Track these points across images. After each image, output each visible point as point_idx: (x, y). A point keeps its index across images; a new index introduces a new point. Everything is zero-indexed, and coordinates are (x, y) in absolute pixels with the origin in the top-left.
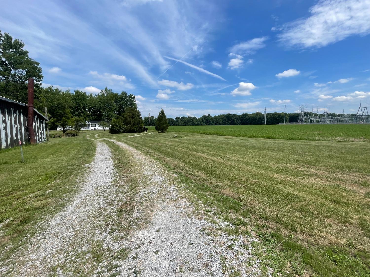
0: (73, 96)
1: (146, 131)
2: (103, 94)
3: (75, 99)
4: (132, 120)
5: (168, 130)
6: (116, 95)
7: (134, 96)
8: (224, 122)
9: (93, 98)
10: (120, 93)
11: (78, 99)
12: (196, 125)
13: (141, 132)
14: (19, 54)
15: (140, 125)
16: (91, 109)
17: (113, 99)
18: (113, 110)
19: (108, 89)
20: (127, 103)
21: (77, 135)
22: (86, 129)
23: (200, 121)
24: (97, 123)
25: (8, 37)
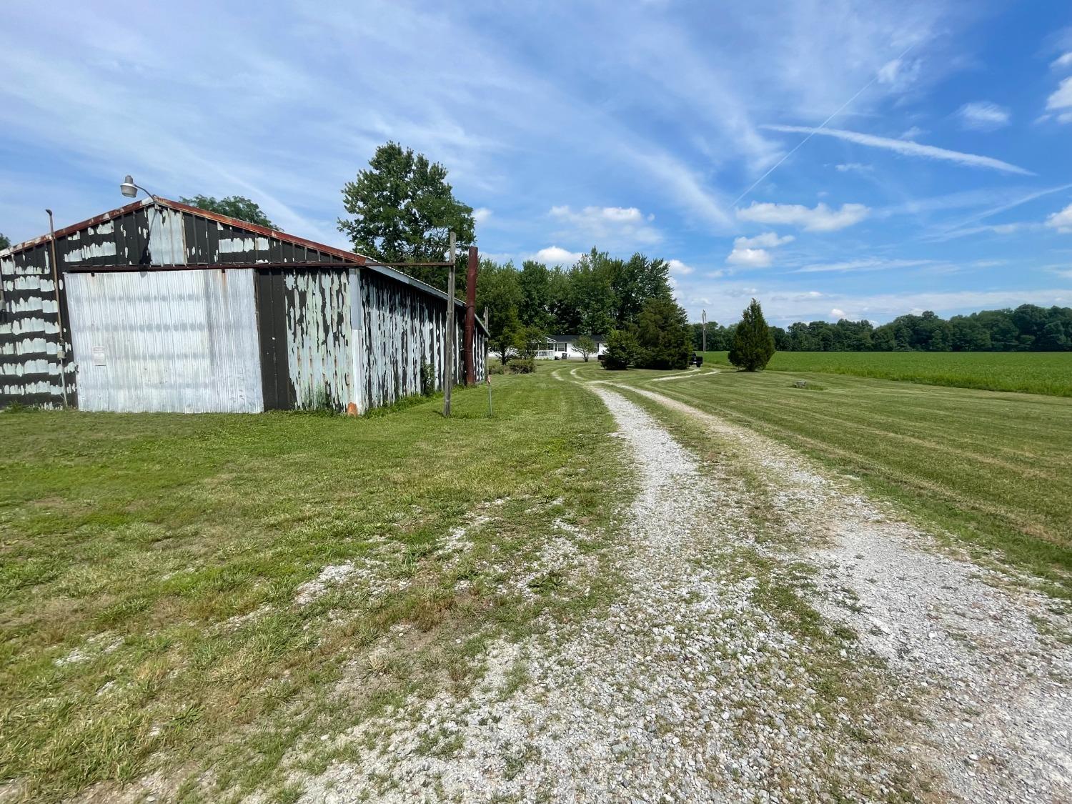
0: (520, 275)
1: (698, 366)
2: (585, 267)
3: (524, 283)
5: (769, 364)
6: (617, 266)
7: (664, 264)
8: (998, 340)
9: (562, 277)
10: (626, 259)
11: (529, 283)
12: (869, 349)
13: (684, 368)
14: (438, 193)
15: (683, 348)
16: (556, 306)
17: (609, 278)
18: (608, 308)
19: (599, 251)
20: (644, 286)
21: (532, 369)
22: (546, 357)
23: (885, 336)
24: (569, 340)
25: (423, 163)
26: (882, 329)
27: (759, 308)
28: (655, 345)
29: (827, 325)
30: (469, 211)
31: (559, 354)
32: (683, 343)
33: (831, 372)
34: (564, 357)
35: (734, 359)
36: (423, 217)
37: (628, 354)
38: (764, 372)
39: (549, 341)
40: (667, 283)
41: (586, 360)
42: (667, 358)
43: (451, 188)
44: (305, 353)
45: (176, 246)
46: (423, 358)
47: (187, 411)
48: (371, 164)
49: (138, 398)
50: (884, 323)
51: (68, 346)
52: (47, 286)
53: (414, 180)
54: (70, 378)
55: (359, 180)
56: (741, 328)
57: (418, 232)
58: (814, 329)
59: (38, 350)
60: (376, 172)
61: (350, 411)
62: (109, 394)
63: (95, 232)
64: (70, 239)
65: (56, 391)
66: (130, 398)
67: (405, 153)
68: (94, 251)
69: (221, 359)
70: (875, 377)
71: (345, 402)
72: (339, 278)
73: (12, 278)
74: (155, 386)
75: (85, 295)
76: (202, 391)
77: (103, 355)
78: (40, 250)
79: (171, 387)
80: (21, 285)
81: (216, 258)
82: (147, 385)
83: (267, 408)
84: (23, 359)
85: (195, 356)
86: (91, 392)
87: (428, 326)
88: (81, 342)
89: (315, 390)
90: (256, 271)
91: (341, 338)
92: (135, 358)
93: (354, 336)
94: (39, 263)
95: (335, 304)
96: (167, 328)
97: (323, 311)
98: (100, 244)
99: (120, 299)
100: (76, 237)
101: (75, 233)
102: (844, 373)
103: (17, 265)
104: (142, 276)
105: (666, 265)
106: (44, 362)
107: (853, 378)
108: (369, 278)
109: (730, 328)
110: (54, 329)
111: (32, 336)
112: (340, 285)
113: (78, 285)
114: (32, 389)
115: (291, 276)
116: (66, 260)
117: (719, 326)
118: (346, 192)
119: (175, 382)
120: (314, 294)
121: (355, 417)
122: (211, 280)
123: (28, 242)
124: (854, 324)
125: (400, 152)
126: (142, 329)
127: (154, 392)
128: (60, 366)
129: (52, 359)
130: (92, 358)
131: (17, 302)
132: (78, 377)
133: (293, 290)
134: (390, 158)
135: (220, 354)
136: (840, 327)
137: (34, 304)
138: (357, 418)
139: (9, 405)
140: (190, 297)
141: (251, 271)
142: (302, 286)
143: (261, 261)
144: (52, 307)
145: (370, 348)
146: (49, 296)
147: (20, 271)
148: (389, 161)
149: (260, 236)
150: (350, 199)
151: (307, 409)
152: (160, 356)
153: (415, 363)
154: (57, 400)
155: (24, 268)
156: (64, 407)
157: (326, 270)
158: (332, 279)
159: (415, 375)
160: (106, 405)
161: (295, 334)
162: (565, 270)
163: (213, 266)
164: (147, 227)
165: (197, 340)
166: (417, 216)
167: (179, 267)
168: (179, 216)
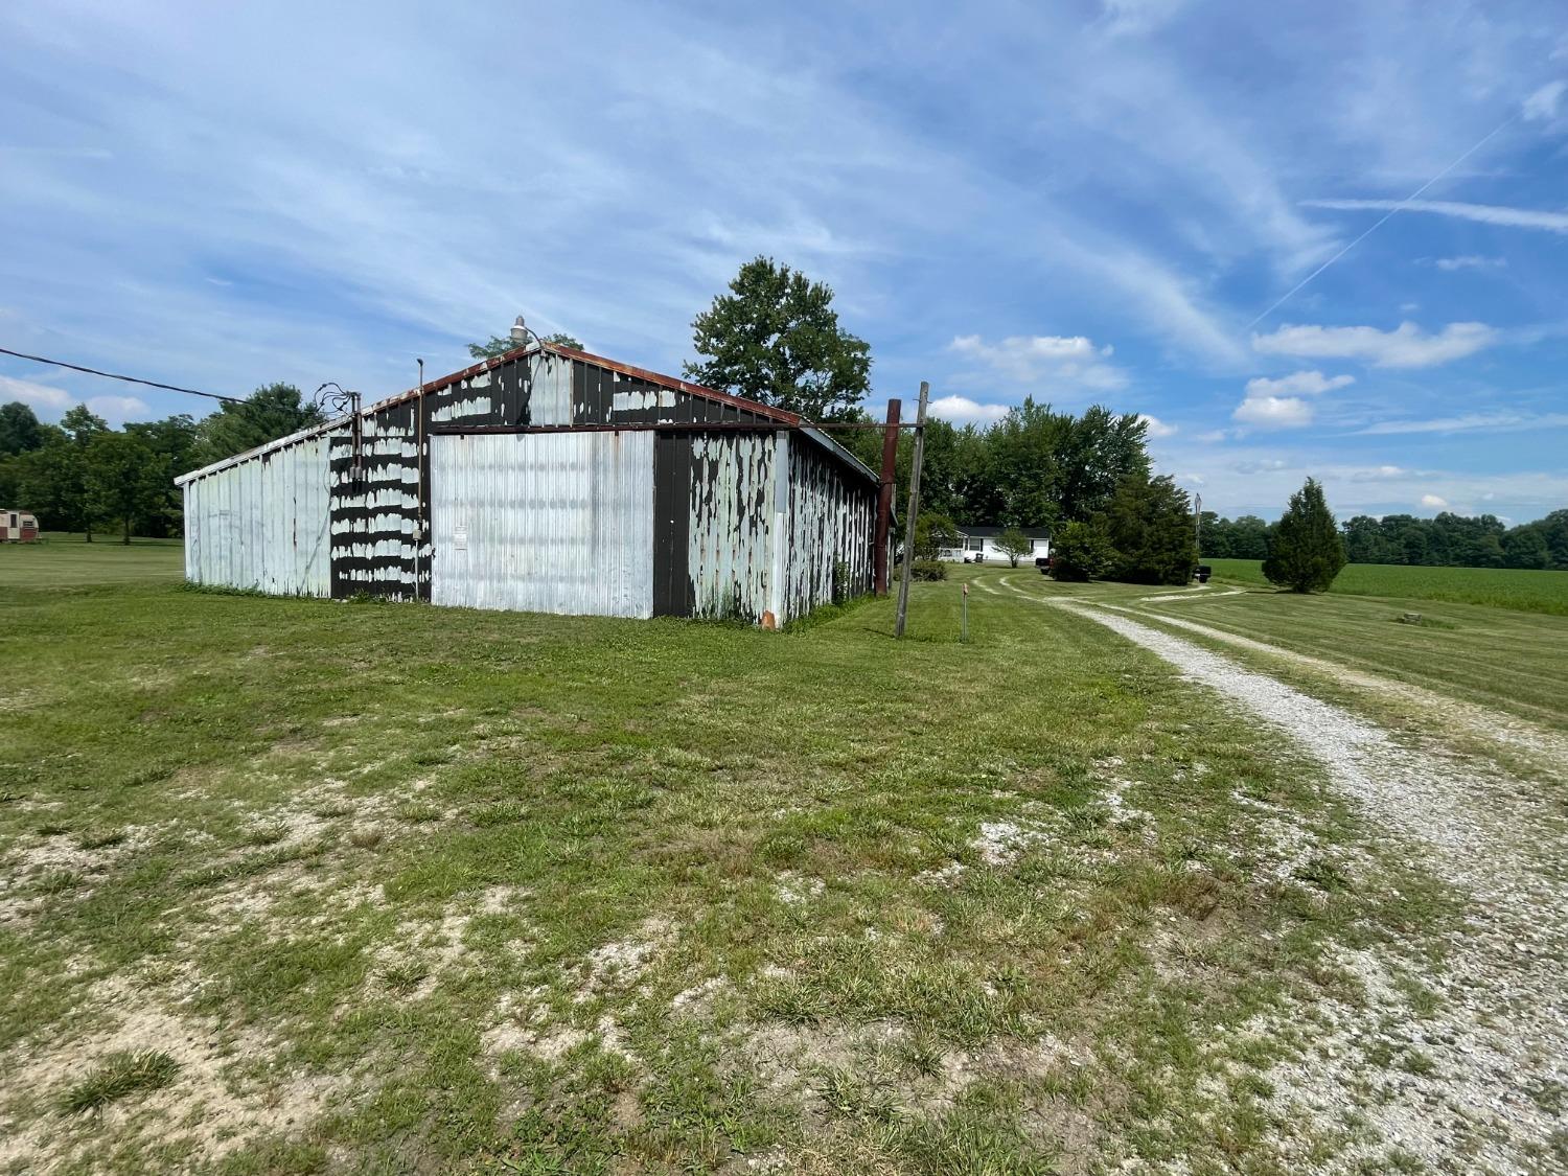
1: (1203, 580)
2: (1014, 425)
4: (1147, 530)
5: (1335, 584)
6: (1063, 425)
7: (1139, 421)
9: (976, 441)
10: (1079, 415)
11: (928, 450)
12: (1497, 565)
13: (1183, 583)
14: (817, 324)
15: (1183, 551)
16: (965, 483)
17: (1051, 443)
18: (1047, 487)
19: (1037, 402)
20: (1107, 457)
21: (941, 576)
22: (951, 558)
23: (1529, 544)
24: (988, 535)
25: (801, 283)
26: (1522, 531)
27: (1319, 493)
28: (1136, 545)
29: (1415, 521)
30: (864, 347)
31: (971, 555)
32: (1182, 545)
33: (1454, 601)
34: (979, 559)
35: (1273, 572)
36: (795, 359)
37: (1094, 558)
38: (1327, 596)
39: (959, 534)
40: (1144, 451)
41: (1014, 564)
42: (1157, 567)
43: (836, 316)
44: (710, 542)
45: (561, 403)
46: (836, 553)
47: (559, 612)
48: (732, 287)
49: (501, 593)
50: (1526, 521)
51: (426, 525)
52: (410, 451)
53: (788, 307)
54: (425, 564)
55: (715, 309)
56: (1286, 525)
57: (786, 379)
58: (1391, 528)
59: (392, 528)
60: (737, 298)
61: (765, 623)
62: (468, 585)
63: (469, 385)
64: (439, 393)
65: (407, 578)
66: (492, 592)
67: (778, 272)
68: (466, 409)
69: (604, 547)
70: (1546, 612)
71: (758, 610)
72: (763, 443)
73: (372, 440)
74: (522, 578)
75: (451, 461)
76: (579, 587)
77: (464, 536)
78: (407, 406)
79: (542, 579)
80: (381, 449)
81: (608, 417)
82: (512, 576)
83: (656, 613)
84: (372, 539)
85: (573, 541)
86: (448, 582)
87: (843, 509)
88: (444, 520)
89: (721, 591)
90: (657, 434)
91: (759, 523)
92: (502, 541)
93: (777, 520)
94: (403, 423)
95: (755, 478)
96: (542, 505)
97: (738, 487)
98: (472, 399)
99: (491, 467)
100: (446, 392)
101: (446, 387)
102: (1480, 603)
103: (379, 426)
104: (519, 439)
105: (1143, 423)
106: (397, 542)
107: (1502, 611)
108: (801, 446)
109: (1239, 522)
110: (411, 502)
111: (386, 510)
112: (764, 453)
113: (446, 449)
114: (380, 575)
115: (700, 440)
116: (433, 419)
117: (1219, 518)
118: (697, 326)
119: (547, 573)
120: (728, 465)
121: (771, 631)
122: (601, 444)
123: (394, 398)
124: (1467, 522)
125: (771, 271)
126: (513, 505)
127: (520, 585)
128: (415, 549)
129: (407, 539)
130: (451, 539)
131: (375, 469)
132: (434, 563)
133: (702, 458)
134: (758, 278)
135: (604, 540)
136: (1439, 526)
137: (393, 472)
138: (775, 633)
139: (354, 593)
140: (574, 467)
141: (651, 434)
142: (713, 455)
143: (664, 421)
144: (412, 476)
145: (792, 539)
146: (410, 463)
147: (381, 432)
148: (756, 282)
149: (665, 388)
150: (702, 334)
151: (710, 619)
152: (532, 541)
153: (829, 559)
154: (407, 590)
155: (386, 430)
156: (414, 600)
157: (747, 433)
158: (754, 446)
159: (828, 576)
160: (463, 600)
161: (699, 516)
162: (981, 430)
163: (605, 428)
164: (529, 379)
165: (578, 520)
166: (787, 356)
167: (563, 429)
168: (569, 364)
